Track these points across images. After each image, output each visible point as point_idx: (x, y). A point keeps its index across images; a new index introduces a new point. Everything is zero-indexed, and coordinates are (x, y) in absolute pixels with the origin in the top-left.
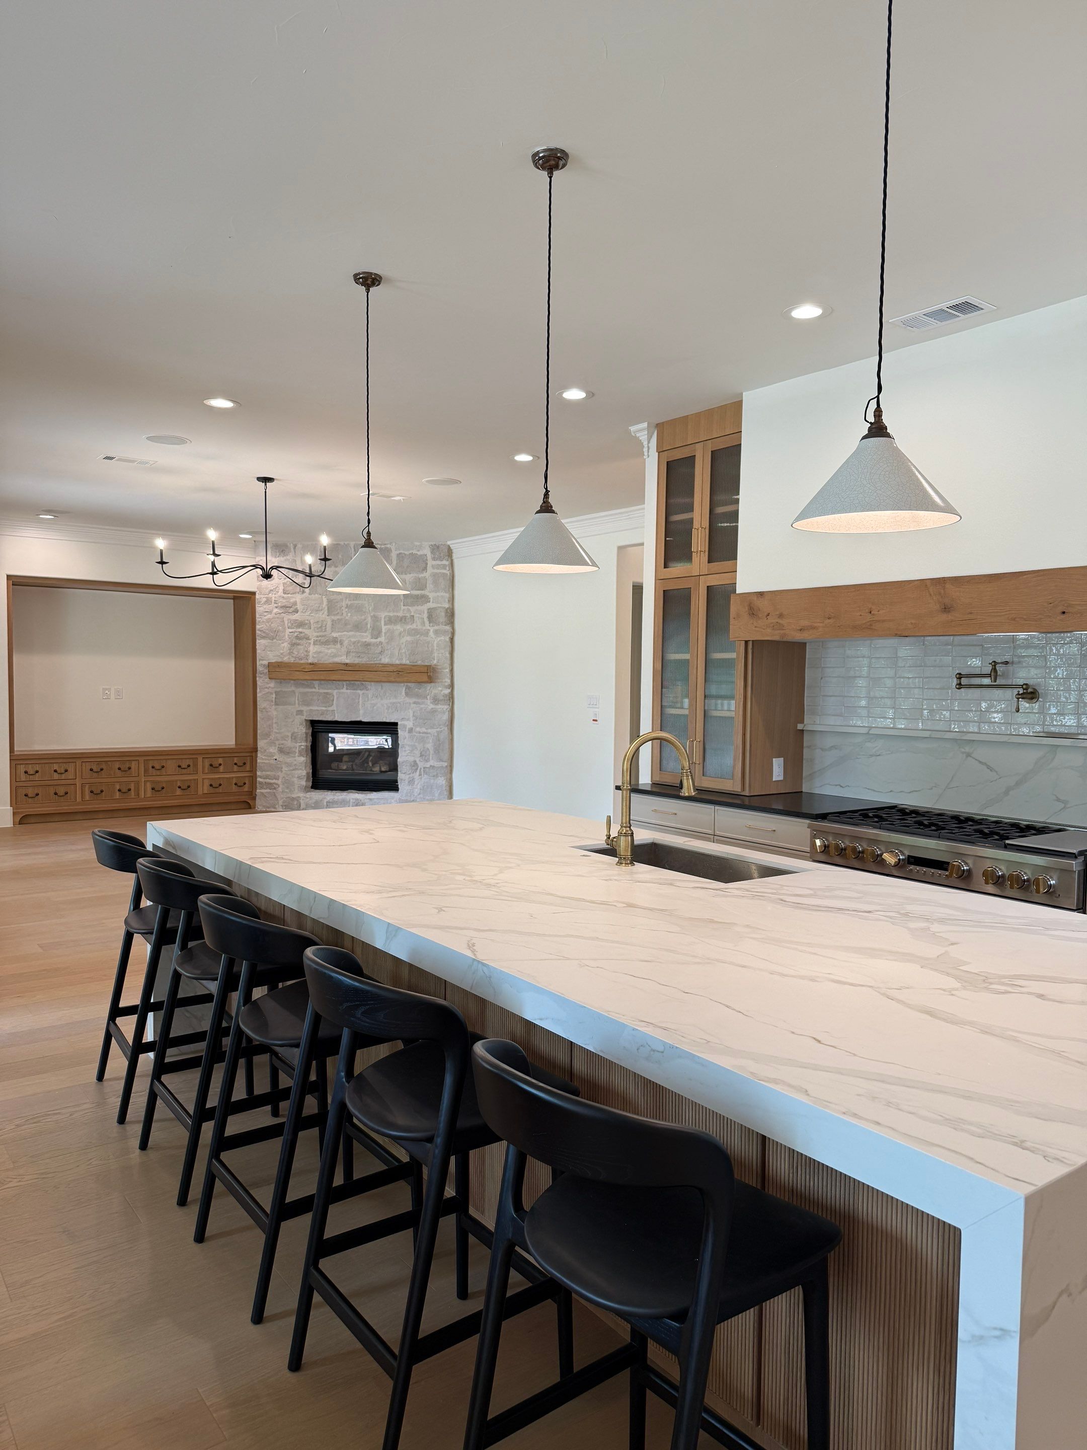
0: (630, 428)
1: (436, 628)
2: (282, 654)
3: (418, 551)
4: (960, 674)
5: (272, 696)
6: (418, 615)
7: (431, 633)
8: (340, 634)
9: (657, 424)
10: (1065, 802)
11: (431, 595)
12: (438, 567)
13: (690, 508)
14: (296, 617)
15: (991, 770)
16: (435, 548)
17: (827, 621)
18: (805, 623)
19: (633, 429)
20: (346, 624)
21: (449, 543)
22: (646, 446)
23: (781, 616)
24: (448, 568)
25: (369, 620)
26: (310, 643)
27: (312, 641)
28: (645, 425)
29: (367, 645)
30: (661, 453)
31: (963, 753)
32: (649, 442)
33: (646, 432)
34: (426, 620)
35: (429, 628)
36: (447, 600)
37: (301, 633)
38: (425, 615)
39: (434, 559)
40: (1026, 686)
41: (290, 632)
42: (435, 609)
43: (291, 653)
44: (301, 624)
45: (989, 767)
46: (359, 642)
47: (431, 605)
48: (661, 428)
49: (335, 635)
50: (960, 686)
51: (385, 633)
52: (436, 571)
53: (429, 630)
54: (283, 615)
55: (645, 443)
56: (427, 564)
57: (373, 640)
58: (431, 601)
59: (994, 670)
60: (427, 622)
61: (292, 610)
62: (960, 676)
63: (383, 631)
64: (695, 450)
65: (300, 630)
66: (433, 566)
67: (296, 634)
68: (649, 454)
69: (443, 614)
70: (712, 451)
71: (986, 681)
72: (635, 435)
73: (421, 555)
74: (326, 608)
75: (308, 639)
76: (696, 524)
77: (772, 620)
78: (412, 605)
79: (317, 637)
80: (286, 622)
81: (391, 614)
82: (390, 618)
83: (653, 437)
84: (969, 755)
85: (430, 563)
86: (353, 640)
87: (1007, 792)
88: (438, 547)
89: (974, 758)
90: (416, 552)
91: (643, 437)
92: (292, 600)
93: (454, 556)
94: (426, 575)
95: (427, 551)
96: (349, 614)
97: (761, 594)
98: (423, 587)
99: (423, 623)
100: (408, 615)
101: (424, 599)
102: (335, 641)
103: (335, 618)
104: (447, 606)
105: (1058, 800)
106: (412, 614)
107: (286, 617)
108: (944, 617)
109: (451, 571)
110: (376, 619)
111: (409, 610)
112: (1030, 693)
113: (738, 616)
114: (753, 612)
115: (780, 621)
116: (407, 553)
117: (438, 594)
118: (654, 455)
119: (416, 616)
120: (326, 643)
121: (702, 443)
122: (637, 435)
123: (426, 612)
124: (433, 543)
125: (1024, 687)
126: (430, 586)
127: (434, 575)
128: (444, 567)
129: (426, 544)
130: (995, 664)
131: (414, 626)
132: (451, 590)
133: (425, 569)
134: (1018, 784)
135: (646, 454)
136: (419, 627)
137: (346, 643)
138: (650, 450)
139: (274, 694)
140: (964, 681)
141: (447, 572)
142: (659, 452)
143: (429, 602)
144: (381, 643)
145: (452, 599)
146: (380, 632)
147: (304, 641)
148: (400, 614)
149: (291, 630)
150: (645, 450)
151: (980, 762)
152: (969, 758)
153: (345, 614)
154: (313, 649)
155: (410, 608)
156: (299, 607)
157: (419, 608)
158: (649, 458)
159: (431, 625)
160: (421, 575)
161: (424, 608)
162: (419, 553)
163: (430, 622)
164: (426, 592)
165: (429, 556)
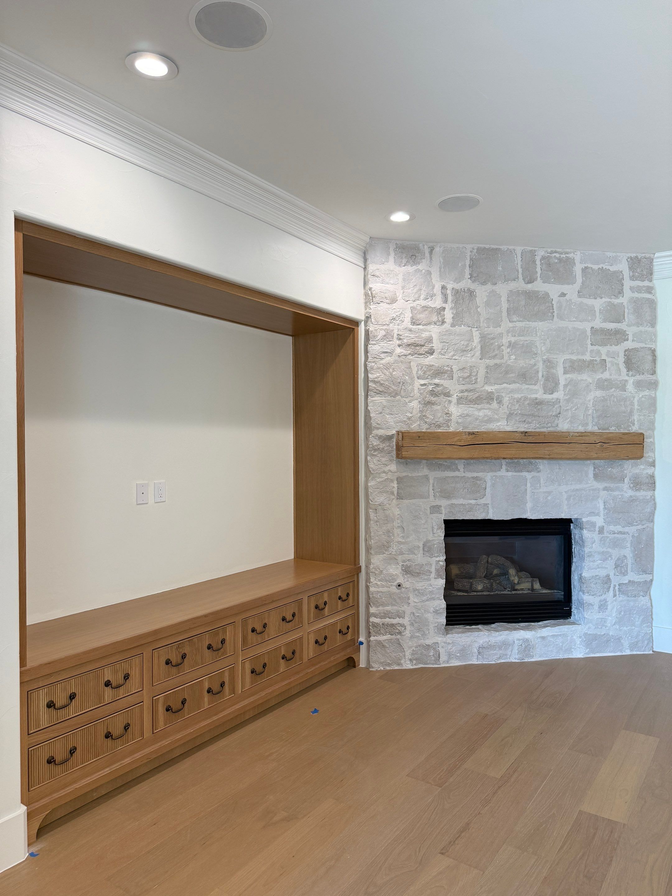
1: (639, 377)
2: (409, 419)
3: (612, 265)
5: (392, 484)
6: (611, 359)
7: (630, 387)
8: (497, 387)
11: (631, 331)
12: (639, 290)
14: (430, 360)
16: (634, 263)
20: (507, 372)
24: (653, 292)
25: (540, 366)
26: (450, 402)
27: (454, 399)
29: (538, 403)
34: (622, 367)
35: (627, 378)
37: (437, 385)
38: (621, 359)
39: (632, 278)
41: (422, 385)
42: (636, 350)
43: (422, 418)
44: (439, 373)
46: (526, 398)
47: (629, 344)
49: (489, 388)
51: (565, 386)
52: (636, 295)
53: (626, 381)
54: (410, 357)
56: (623, 285)
57: (548, 397)
58: (630, 338)
60: (624, 370)
61: (423, 350)
63: (562, 382)
65: (437, 381)
66: (631, 288)
67: (430, 388)
73: (615, 272)
74: (479, 347)
75: (448, 395)
78: (603, 344)
79: (462, 391)
80: (415, 369)
81: (574, 357)
82: (572, 362)
85: (628, 283)
86: (516, 396)
88: (639, 261)
90: (608, 267)
92: (425, 335)
93: (656, 275)
94: (623, 300)
95: (623, 267)
96: (513, 357)
98: (619, 318)
99: (619, 371)
100: (598, 359)
101: (620, 336)
102: (490, 398)
103: (491, 362)
106: (604, 357)
107: (416, 362)
110: (549, 364)
111: (599, 353)
116: (596, 267)
117: (641, 328)
119: (608, 360)
120: (477, 401)
123: (622, 354)
124: (633, 255)
126: (629, 317)
127: (635, 301)
129: (624, 257)
131: (606, 375)
132: (655, 323)
133: (621, 292)
136: (614, 377)
137: (506, 400)
139: (396, 482)
141: (653, 296)
143: (627, 340)
144: (558, 401)
145: (653, 337)
146: (557, 384)
147: (442, 398)
148: (587, 357)
149: (423, 382)
153: (506, 358)
154: (455, 410)
155: (600, 348)
156: (436, 345)
157: (614, 348)
159: (631, 373)
160: (616, 301)
161: (620, 349)
162: (612, 269)
163: (629, 369)
164: (622, 326)
165: (627, 273)
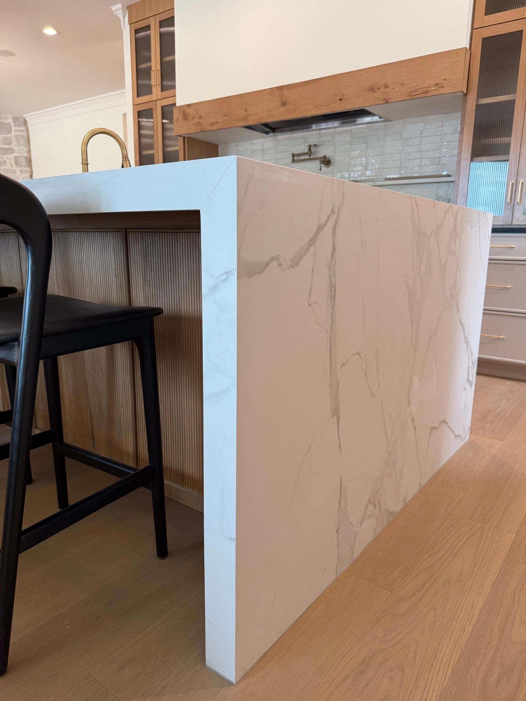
0: (112, 8)
1: (21, 168)
3: (5, 120)
4: (293, 154)
6: (8, 161)
7: (18, 172)
9: (128, 6)
11: (16, 148)
12: (18, 131)
13: (149, 60)
16: (15, 119)
17: (225, 118)
18: (213, 120)
19: (113, 8)
21: (24, 116)
22: (122, 21)
23: (200, 117)
24: (25, 132)
28: (120, 6)
30: (131, 25)
32: (124, 19)
33: (121, 11)
34: (14, 164)
35: (16, 169)
36: (26, 152)
38: (13, 161)
39: (15, 126)
40: (325, 157)
42: (19, 157)
47: (16, 154)
48: (130, 8)
50: (294, 161)
52: (17, 133)
53: (16, 170)
55: (122, 19)
56: (11, 129)
58: (16, 151)
59: (310, 150)
62: (294, 155)
64: (150, 22)
66: (15, 130)
68: (125, 26)
69: (24, 160)
70: (160, 22)
71: (307, 157)
72: (115, 13)
73: (7, 123)
76: (153, 68)
77: (196, 120)
78: (4, 154)
83: (126, 15)
85: (13, 128)
88: (17, 118)
90: (4, 121)
91: (120, 14)
93: (29, 125)
94: (12, 135)
95: (10, 121)
97: (189, 105)
98: (10, 143)
99: (12, 166)
100: (2, 160)
101: (11, 151)
104: (26, 155)
106: (5, 160)
108: (283, 109)
109: (27, 134)
111: (2, 158)
112: (326, 162)
113: (178, 120)
114: (186, 117)
115: (200, 121)
117: (19, 148)
118: (127, 26)
119: (7, 161)
121: (154, 17)
122: (116, 13)
123: (13, 158)
124: (14, 116)
125: (324, 157)
126: (14, 143)
127: (16, 136)
128: (22, 131)
129: (10, 116)
130: (310, 146)
131: (6, 167)
132: (28, 145)
133: (10, 132)
135: (123, 26)
136: (10, 168)
138: (125, 24)
140: (296, 158)
141: (24, 134)
142: (130, 24)
143: (15, 152)
145: (29, 152)
150: (122, 23)
155: (3, 156)
157: (9, 156)
158: (125, 29)
159: (17, 167)
160: (8, 136)
161: (12, 156)
162: (6, 122)
163: (16, 165)
164: (12, 146)
165: (12, 124)
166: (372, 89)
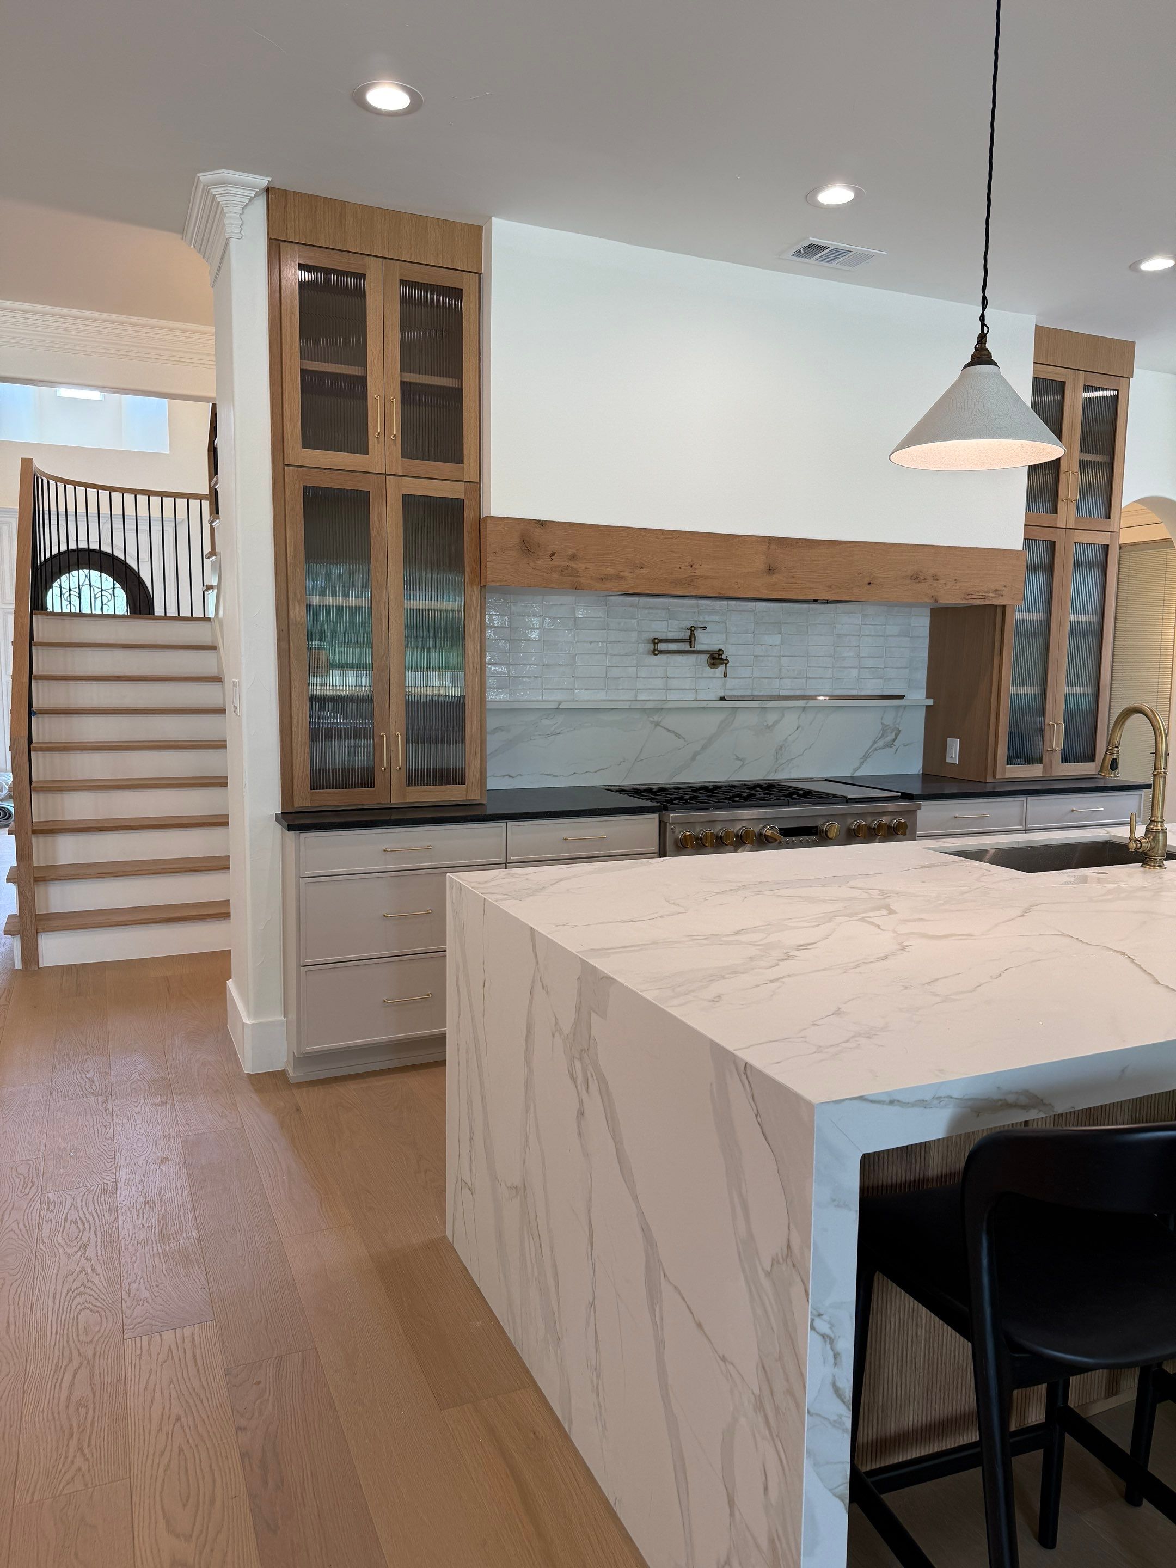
4: (655, 639)
10: (742, 760)
13: (359, 360)
15: (679, 738)
18: (608, 570)
30: (281, 244)
31: (652, 722)
40: (720, 652)
45: (677, 735)
59: (693, 635)
62: (656, 641)
64: (366, 267)
70: (403, 281)
71: (682, 647)
76: (374, 389)
77: (557, 561)
84: (657, 724)
87: (693, 758)
89: (662, 727)
97: (543, 524)
105: (738, 759)
112: (716, 659)
113: (505, 551)
114: (525, 548)
121: (380, 259)
125: (713, 652)
130: (693, 628)
134: (704, 748)
135: (233, 230)
142: (273, 240)
151: (669, 731)
152: (659, 728)
166: (916, 578)
